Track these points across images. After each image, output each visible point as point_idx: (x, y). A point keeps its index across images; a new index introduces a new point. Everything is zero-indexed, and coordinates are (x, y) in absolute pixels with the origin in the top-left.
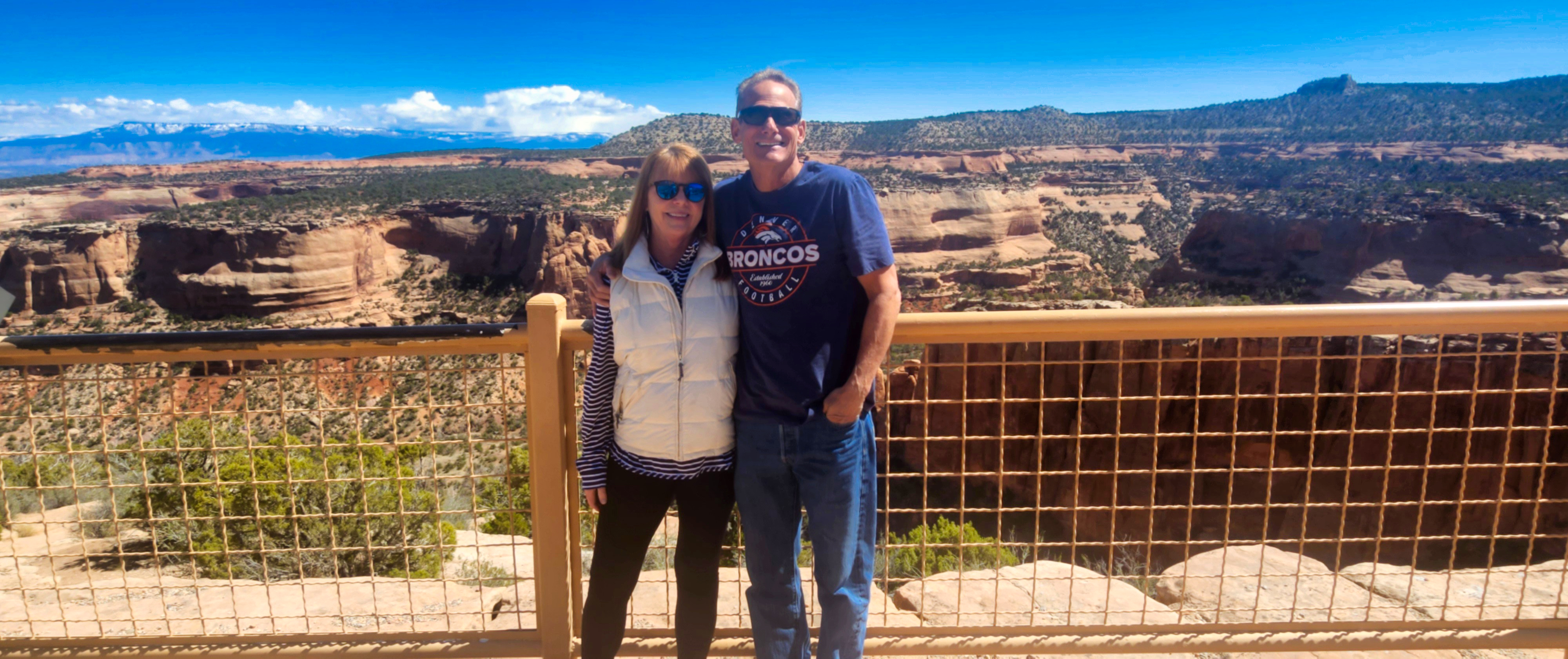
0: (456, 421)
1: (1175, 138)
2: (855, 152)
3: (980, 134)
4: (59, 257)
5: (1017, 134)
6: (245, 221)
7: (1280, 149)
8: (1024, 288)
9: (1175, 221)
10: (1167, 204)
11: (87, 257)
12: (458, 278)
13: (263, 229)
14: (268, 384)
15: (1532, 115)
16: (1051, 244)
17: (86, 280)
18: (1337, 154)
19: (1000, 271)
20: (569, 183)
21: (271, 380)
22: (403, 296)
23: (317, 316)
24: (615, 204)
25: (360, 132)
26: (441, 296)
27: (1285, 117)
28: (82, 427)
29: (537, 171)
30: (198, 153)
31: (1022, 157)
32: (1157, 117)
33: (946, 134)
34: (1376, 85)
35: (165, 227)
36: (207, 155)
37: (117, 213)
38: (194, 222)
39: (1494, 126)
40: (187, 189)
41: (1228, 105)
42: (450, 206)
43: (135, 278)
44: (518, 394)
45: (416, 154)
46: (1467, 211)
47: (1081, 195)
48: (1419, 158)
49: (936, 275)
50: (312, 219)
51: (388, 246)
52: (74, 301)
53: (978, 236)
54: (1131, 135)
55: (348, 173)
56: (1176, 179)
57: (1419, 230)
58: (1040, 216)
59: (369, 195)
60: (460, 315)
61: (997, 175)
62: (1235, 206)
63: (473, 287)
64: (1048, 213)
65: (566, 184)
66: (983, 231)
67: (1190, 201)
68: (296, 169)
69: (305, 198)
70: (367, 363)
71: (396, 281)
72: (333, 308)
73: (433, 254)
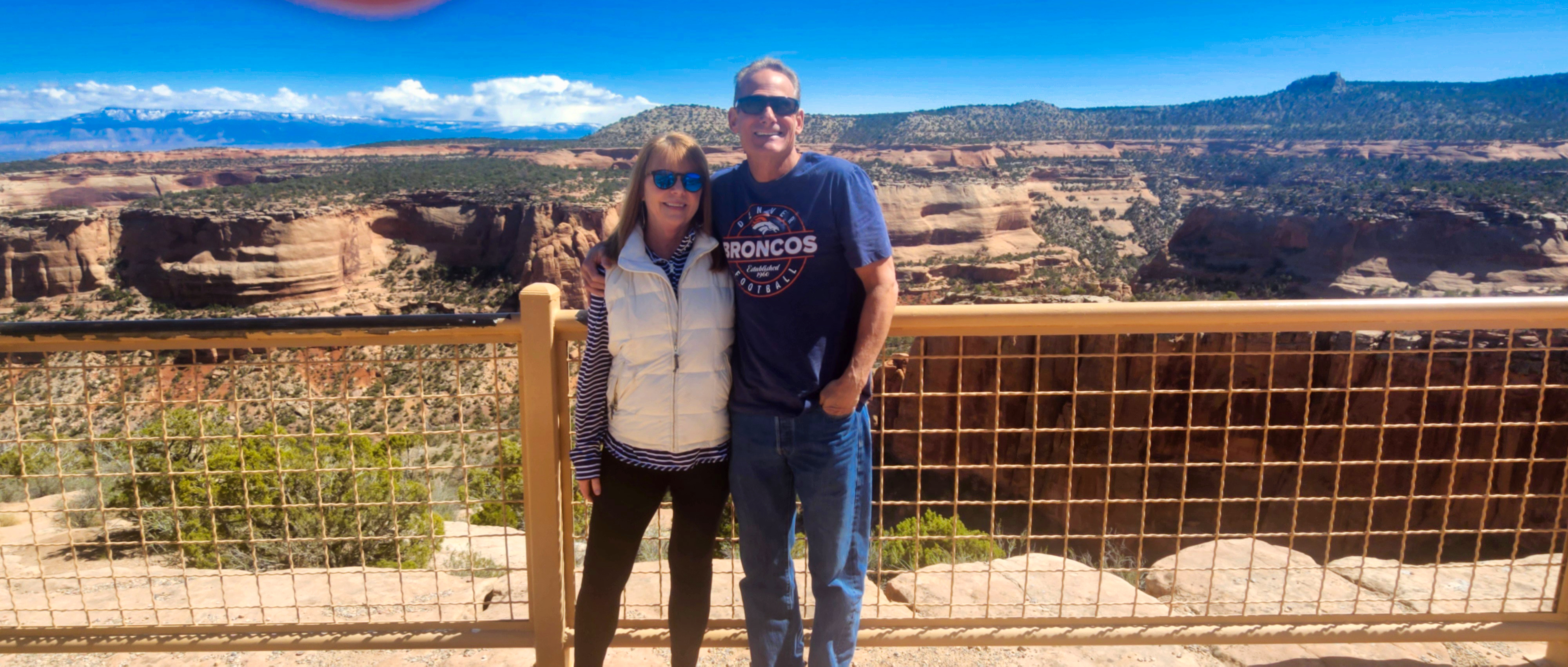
0: (444, 412)
1: (1165, 134)
2: (845, 145)
3: (970, 129)
4: (39, 244)
5: (1008, 129)
6: (229, 209)
7: (1268, 146)
8: (1013, 283)
9: (1163, 217)
10: (1155, 200)
11: (68, 245)
12: (445, 269)
13: (248, 217)
14: (253, 374)
15: (1517, 114)
16: (1039, 239)
17: (68, 268)
18: (1325, 151)
19: (989, 266)
20: (558, 174)
21: (256, 370)
22: (389, 286)
23: (302, 306)
24: (604, 195)
25: (345, 120)
26: (428, 286)
27: (1274, 114)
28: (64, 416)
29: (525, 161)
30: (180, 140)
31: (1012, 152)
32: (1148, 113)
33: (936, 128)
34: (1365, 83)
35: (148, 215)
36: (191, 142)
37: (99, 200)
38: (177, 209)
39: (1480, 125)
40: (170, 176)
41: (1218, 102)
42: (437, 196)
43: (118, 266)
44: (506, 386)
45: (403, 143)
46: (1452, 210)
47: (1071, 190)
48: (1406, 157)
49: (925, 270)
50: (297, 208)
51: (374, 236)
52: (56, 289)
53: (968, 231)
54: (1121, 131)
55: (334, 161)
56: (1165, 175)
57: (1405, 228)
58: (1029, 211)
59: (354, 184)
60: (447, 306)
61: (987, 169)
62: (1224, 203)
63: (461, 278)
64: (1037, 208)
65: (555, 175)
66: (972, 225)
67: (1178, 197)
68: (280, 157)
69: (290, 187)
70: (353, 353)
71: (383, 272)
72: (319, 298)
73: (421, 244)
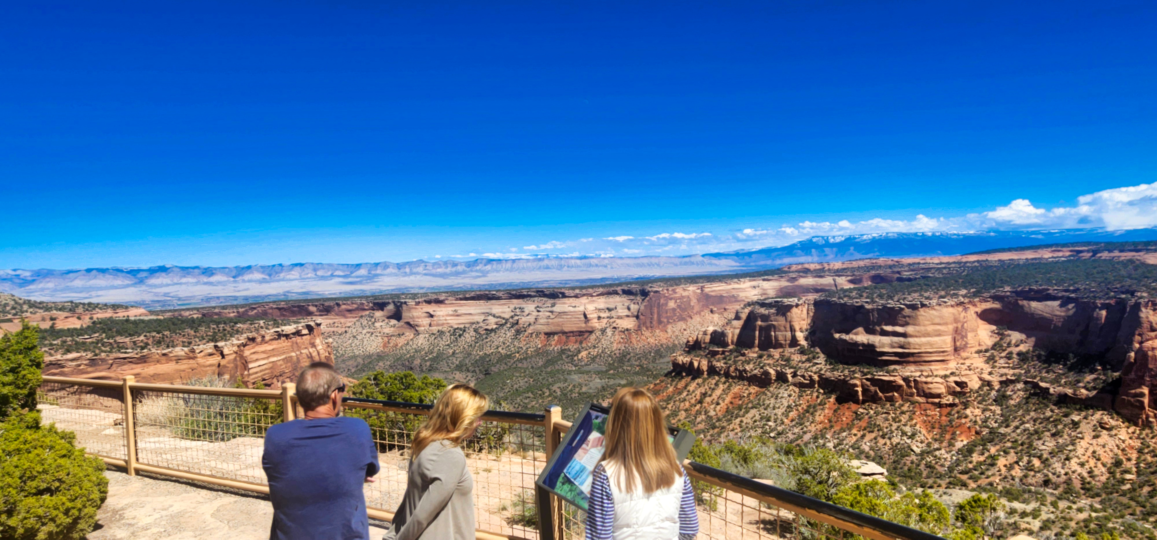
0: (1034, 476)
4: (772, 318)
6: (877, 300)
11: (786, 319)
12: (1043, 353)
13: (889, 306)
14: (884, 415)
17: (784, 333)
22: (991, 363)
23: (922, 371)
25: (964, 235)
26: (1025, 366)
29: (1131, 261)
30: (852, 254)
35: (828, 303)
36: (858, 256)
37: (804, 293)
38: (845, 299)
40: (844, 278)
42: (1038, 291)
43: (810, 333)
45: (1010, 250)
50: (923, 300)
51: (980, 322)
52: (778, 345)
55: (953, 265)
59: (968, 282)
60: (1043, 385)
63: (1057, 362)
68: (914, 263)
69: (919, 285)
70: (958, 412)
71: (986, 351)
72: (934, 367)
73: (1021, 331)
